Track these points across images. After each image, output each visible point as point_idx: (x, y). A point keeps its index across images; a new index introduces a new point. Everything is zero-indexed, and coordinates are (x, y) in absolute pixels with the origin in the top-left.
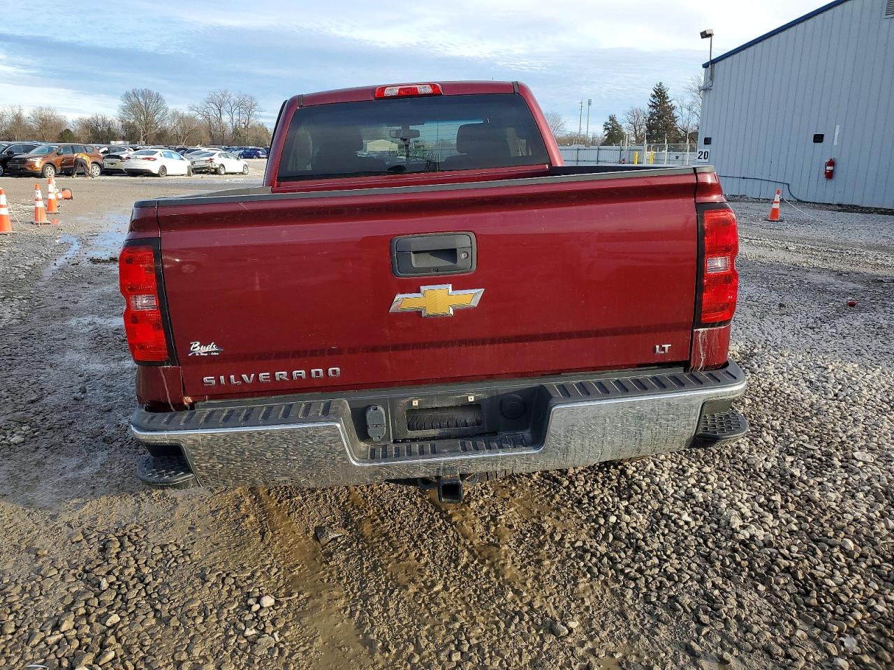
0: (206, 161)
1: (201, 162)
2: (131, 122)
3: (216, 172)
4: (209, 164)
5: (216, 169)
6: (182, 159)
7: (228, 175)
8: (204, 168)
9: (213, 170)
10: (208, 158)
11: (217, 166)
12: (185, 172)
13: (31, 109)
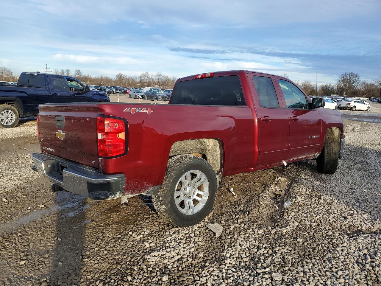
0: (347, 104)
1: (344, 104)
2: (342, 87)
3: (351, 109)
4: (348, 105)
5: (351, 108)
6: (333, 103)
7: (357, 111)
8: (345, 107)
9: (349, 108)
10: (348, 103)
11: (352, 107)
12: (334, 108)
13: (302, 82)
